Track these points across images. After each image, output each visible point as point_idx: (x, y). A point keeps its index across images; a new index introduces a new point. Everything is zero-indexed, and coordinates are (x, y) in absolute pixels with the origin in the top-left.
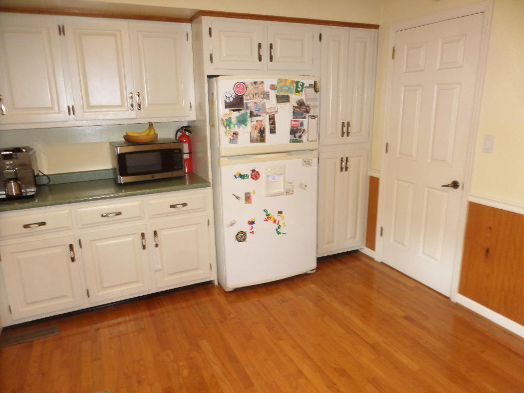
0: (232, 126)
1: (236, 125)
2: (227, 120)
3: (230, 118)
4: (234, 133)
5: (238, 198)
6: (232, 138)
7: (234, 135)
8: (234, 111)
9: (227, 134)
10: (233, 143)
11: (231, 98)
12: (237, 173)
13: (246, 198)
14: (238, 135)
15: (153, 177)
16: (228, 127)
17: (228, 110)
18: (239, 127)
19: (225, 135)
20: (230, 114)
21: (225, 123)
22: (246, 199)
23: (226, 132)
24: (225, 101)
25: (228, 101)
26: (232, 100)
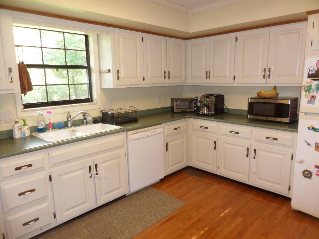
0: (312, 91)
1: (315, 91)
2: (307, 87)
3: (311, 85)
4: (313, 97)
5: (309, 144)
6: (310, 100)
7: (312, 98)
8: (314, 80)
9: (307, 97)
10: (310, 103)
11: (313, 71)
12: (311, 126)
13: (316, 146)
14: (315, 98)
15: (267, 119)
16: (307, 92)
17: (309, 80)
18: (317, 92)
19: (305, 97)
20: (311, 82)
21: (306, 89)
22: (316, 148)
23: (305, 96)
24: (308, 73)
25: (311, 73)
26: (314, 72)
